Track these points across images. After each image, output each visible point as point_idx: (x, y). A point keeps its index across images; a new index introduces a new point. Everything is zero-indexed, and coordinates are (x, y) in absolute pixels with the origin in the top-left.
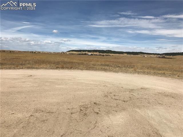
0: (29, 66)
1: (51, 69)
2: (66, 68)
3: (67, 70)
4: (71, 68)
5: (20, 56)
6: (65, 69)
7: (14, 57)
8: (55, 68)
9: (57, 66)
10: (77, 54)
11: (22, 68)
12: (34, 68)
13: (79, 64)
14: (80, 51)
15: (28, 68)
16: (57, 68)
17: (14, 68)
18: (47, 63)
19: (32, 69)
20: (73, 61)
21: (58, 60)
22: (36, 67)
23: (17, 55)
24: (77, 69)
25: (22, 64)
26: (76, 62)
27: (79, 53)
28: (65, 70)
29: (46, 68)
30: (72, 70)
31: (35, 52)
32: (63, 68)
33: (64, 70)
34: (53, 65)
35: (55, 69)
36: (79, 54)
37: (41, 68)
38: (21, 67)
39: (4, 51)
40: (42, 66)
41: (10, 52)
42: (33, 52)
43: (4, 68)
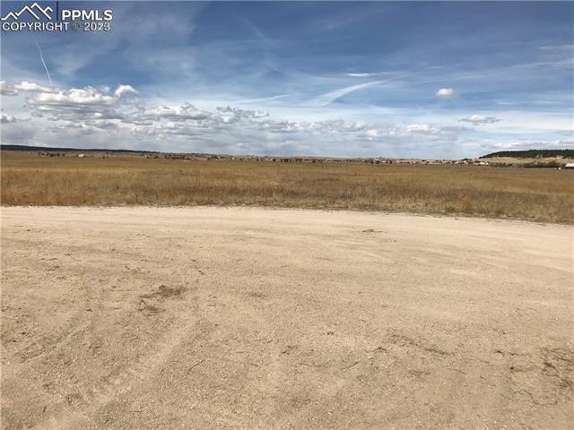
0: (362, 201)
1: (430, 213)
2: (481, 212)
3: (484, 219)
4: (499, 214)
5: (337, 172)
6: (476, 216)
7: (326, 177)
8: (444, 211)
9: (449, 205)
10: (520, 166)
11: (346, 208)
12: (378, 209)
13: (526, 199)
14: (532, 153)
15: (363, 208)
16: (450, 211)
17: (325, 207)
18: (417, 196)
19: (373, 210)
20: (504, 190)
21: (452, 187)
22: (382, 205)
23: (331, 171)
24: (522, 220)
25: (343, 197)
26: (517, 195)
27: (529, 161)
28: (477, 219)
29: (413, 211)
30: (504, 221)
31: (378, 162)
32: (468, 212)
33: (473, 218)
34: (433, 201)
35: (444, 214)
36: (527, 166)
37: (400, 208)
38: (344, 203)
39: (299, 160)
40: (400, 204)
41: (314, 161)
42: (372, 162)
43: (302, 204)
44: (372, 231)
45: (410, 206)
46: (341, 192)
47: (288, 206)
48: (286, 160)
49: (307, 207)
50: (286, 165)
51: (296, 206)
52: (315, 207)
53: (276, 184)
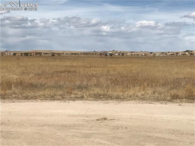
0: (97, 91)
1: (158, 100)
5: (75, 64)
7: (63, 69)
8: (169, 98)
9: (173, 92)
11: (82, 98)
12: (111, 98)
15: (97, 97)
16: (175, 98)
17: (63, 98)
18: (146, 84)
19: (107, 99)
22: (115, 94)
23: (68, 63)
25: (80, 88)
29: (143, 99)
31: (111, 55)
32: (191, 98)
34: (160, 89)
37: (130, 97)
38: (79, 93)
39: (39, 54)
40: (131, 92)
41: (53, 55)
42: (106, 55)
43: (40, 96)
44: (105, 119)
45: (139, 94)
46: (78, 83)
47: (27, 98)
48: (26, 54)
49: (45, 98)
50: (26, 58)
51: (35, 98)
52: (53, 98)
53: (15, 77)
